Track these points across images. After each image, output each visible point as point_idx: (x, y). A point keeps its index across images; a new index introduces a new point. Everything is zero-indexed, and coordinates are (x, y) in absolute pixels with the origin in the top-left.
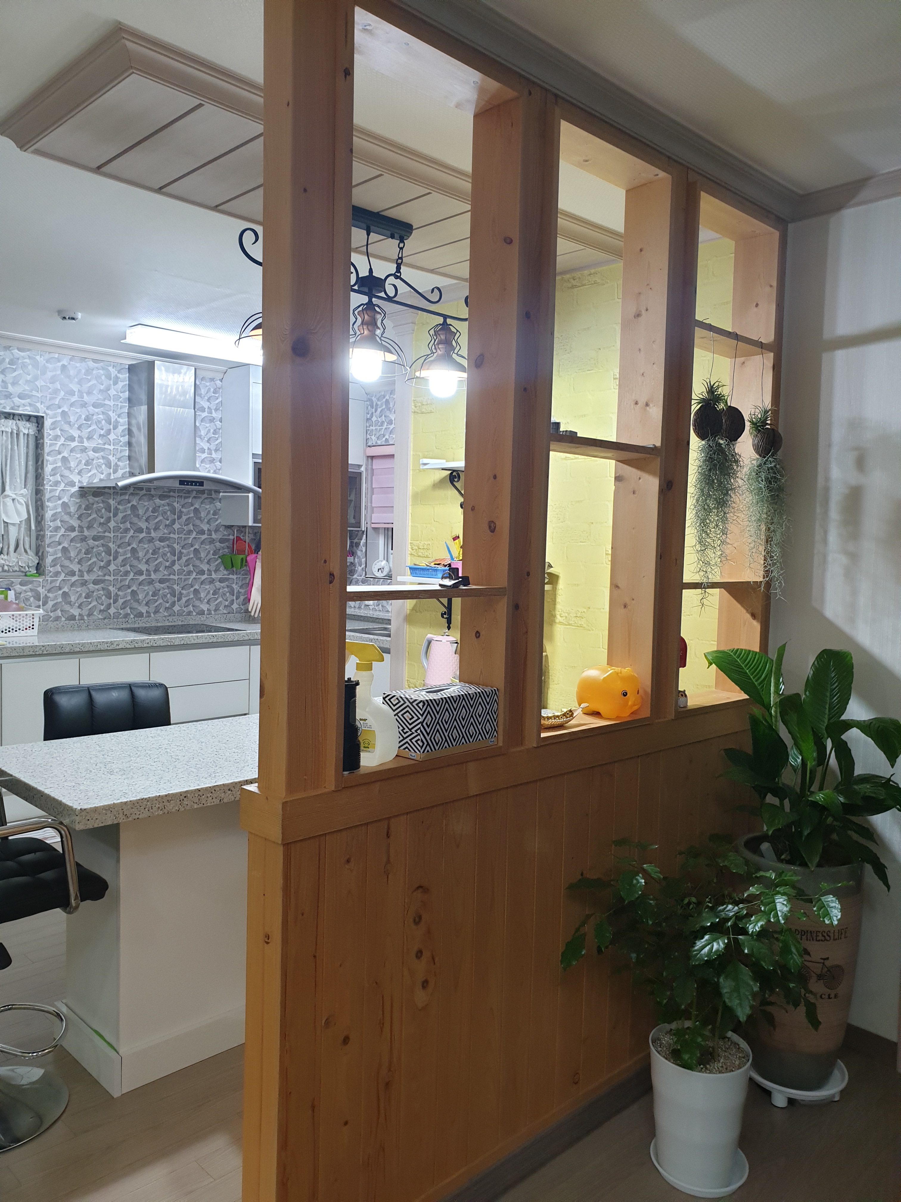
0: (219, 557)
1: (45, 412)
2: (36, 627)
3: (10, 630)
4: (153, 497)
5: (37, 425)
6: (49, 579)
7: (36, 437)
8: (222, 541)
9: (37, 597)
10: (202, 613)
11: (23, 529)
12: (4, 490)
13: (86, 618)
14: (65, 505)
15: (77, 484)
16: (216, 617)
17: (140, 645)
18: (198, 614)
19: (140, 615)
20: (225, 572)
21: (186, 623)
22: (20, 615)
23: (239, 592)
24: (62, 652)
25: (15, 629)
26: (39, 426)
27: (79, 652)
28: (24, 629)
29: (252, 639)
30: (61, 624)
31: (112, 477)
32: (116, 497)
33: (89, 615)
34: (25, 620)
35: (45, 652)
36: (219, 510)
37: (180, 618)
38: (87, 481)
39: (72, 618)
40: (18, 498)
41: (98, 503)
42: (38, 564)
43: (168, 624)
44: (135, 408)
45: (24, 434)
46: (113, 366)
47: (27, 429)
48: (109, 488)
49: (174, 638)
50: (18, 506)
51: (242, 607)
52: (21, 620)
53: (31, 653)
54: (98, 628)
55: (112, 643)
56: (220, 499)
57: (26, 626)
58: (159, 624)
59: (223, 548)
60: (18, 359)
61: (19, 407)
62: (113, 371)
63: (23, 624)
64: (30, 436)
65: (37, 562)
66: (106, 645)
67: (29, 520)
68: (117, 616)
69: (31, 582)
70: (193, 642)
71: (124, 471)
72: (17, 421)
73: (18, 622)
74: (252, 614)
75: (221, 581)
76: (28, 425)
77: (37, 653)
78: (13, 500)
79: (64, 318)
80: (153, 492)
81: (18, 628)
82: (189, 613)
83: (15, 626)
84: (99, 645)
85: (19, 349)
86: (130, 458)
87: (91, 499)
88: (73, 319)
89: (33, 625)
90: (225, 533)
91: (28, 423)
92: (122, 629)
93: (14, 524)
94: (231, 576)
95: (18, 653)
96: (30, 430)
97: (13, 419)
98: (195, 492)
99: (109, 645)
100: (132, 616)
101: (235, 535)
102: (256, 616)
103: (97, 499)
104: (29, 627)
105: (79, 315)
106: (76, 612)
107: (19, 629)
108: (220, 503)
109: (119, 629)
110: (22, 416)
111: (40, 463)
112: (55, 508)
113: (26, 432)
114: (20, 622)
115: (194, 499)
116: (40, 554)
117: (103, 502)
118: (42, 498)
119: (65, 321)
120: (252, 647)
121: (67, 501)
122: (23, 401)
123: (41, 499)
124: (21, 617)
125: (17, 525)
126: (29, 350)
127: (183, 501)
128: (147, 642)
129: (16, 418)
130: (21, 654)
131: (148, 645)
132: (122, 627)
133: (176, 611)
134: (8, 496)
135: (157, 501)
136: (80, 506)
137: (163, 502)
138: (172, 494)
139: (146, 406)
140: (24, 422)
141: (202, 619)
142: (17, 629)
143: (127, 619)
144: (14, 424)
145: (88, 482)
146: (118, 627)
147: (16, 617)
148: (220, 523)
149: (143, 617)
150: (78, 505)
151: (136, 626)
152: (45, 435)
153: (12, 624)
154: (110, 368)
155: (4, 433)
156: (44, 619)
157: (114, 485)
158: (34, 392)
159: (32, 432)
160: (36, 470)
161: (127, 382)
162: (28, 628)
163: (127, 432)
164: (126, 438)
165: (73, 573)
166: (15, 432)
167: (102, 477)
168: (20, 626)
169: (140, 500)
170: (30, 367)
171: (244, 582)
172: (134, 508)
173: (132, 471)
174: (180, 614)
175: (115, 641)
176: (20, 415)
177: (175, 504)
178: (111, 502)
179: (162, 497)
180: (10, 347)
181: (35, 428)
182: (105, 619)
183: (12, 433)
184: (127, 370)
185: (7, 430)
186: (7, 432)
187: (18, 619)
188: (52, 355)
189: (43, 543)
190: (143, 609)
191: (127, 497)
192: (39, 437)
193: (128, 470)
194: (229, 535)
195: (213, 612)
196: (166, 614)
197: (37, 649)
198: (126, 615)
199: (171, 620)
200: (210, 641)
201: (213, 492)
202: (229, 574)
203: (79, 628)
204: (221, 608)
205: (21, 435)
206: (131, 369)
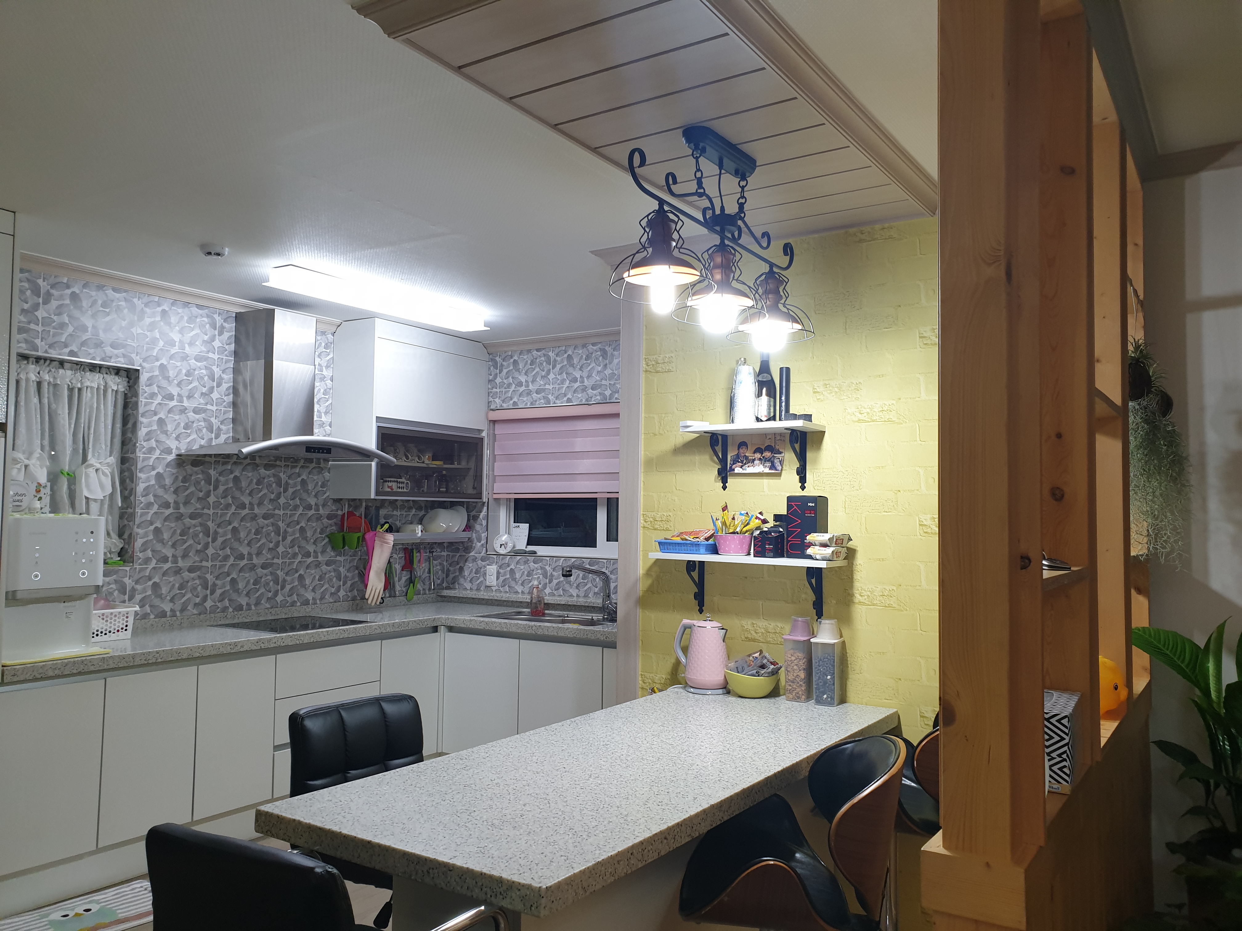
0: (327, 536)
1: (140, 365)
2: (130, 628)
3: (99, 633)
4: (258, 466)
5: (127, 379)
6: (138, 567)
7: (126, 394)
8: (329, 517)
9: (123, 591)
10: (306, 603)
11: (106, 506)
12: (85, 459)
13: (178, 613)
14: (159, 476)
15: (174, 451)
16: (323, 607)
17: (266, 645)
18: (302, 604)
19: (240, 608)
20: (332, 554)
21: (290, 616)
22: (112, 614)
23: (346, 577)
24: (180, 658)
25: (104, 632)
26: (131, 381)
27: (199, 657)
28: (115, 631)
29: (384, 632)
30: (150, 622)
31: (214, 444)
32: (217, 467)
33: (182, 610)
34: (118, 620)
35: (160, 660)
36: (328, 481)
37: (284, 610)
38: (185, 447)
39: (163, 614)
40: (103, 468)
41: (197, 474)
42: (122, 548)
43: (270, 618)
44: (241, 363)
45: (113, 390)
46: (219, 314)
47: (116, 384)
48: (210, 456)
49: (304, 635)
50: (103, 478)
51: (349, 594)
52: (112, 621)
53: (143, 662)
54: (192, 625)
55: (236, 644)
56: (329, 469)
57: (119, 627)
58: (261, 619)
59: (331, 525)
60: (112, 301)
61: (111, 357)
62: (218, 319)
63: (115, 625)
64: (119, 394)
65: (121, 546)
66: (229, 648)
67: (112, 496)
68: (214, 609)
69: (116, 572)
70: (323, 639)
71: (228, 435)
72: (105, 375)
73: (108, 623)
74: (369, 602)
75: (328, 564)
76: (117, 379)
77: (150, 662)
78: (97, 470)
79: (210, 253)
80: (258, 461)
81: (108, 630)
82: (293, 604)
83: (105, 628)
84: (221, 648)
85: (115, 290)
86: (234, 420)
87: (189, 468)
88: (218, 254)
89: (127, 626)
90: (334, 508)
91: (117, 378)
92: (220, 625)
93: (95, 500)
94: (338, 558)
96: (120, 386)
97: (99, 372)
98: (302, 461)
99: (232, 647)
100: (231, 610)
101: (346, 510)
102: (373, 604)
103: (196, 469)
104: (122, 629)
105: (227, 251)
106: (167, 607)
107: (110, 632)
108: (329, 473)
109: (217, 626)
110: (111, 369)
111: (130, 425)
112: (148, 479)
113: (115, 388)
114: (111, 623)
115: (301, 469)
116: (126, 536)
117: (203, 472)
118: (133, 468)
119: (209, 257)
120: (383, 641)
121: (162, 471)
122: (116, 352)
123: (129, 470)
124: (113, 616)
125: (99, 502)
126: (126, 291)
127: (289, 471)
128: (274, 641)
129: (104, 370)
131: (275, 645)
132: (220, 623)
133: (279, 602)
134: (92, 466)
135: (262, 471)
136: (177, 478)
137: (268, 472)
138: (278, 463)
139: (263, 361)
140: (113, 377)
141: (308, 610)
142: (107, 632)
143: (226, 614)
144: (101, 379)
145: (187, 449)
146: (215, 624)
147: (107, 617)
148: (328, 496)
149: (242, 610)
150: (174, 476)
151: (236, 621)
152: (141, 391)
153: (101, 626)
154: (216, 316)
155: (89, 389)
156: (140, 617)
157: (237, 453)
158: (128, 340)
159: (122, 389)
160: (124, 433)
161: (234, 333)
163: (231, 391)
164: (231, 398)
165: (165, 559)
166: (102, 387)
167: (203, 442)
168: (111, 627)
169: (243, 470)
170: (126, 311)
171: (351, 564)
172: (236, 479)
173: (238, 437)
174: (283, 605)
175: (239, 642)
176: (108, 368)
177: (281, 475)
178: (212, 472)
179: (267, 467)
180: (104, 286)
181: (126, 384)
182: (200, 614)
183: (98, 389)
184: (234, 319)
185: (93, 385)
186: (92, 388)
187: (108, 619)
188: (151, 298)
189: (131, 523)
190: (243, 601)
191: (229, 467)
192: (129, 395)
193: (231, 435)
194: (337, 510)
195: (318, 602)
196: (268, 606)
197: (150, 657)
198: (225, 609)
199: (273, 612)
200: (341, 637)
201: (322, 461)
202: (336, 556)
203: (172, 628)
204: (326, 597)
205: (110, 391)
206: (238, 317)
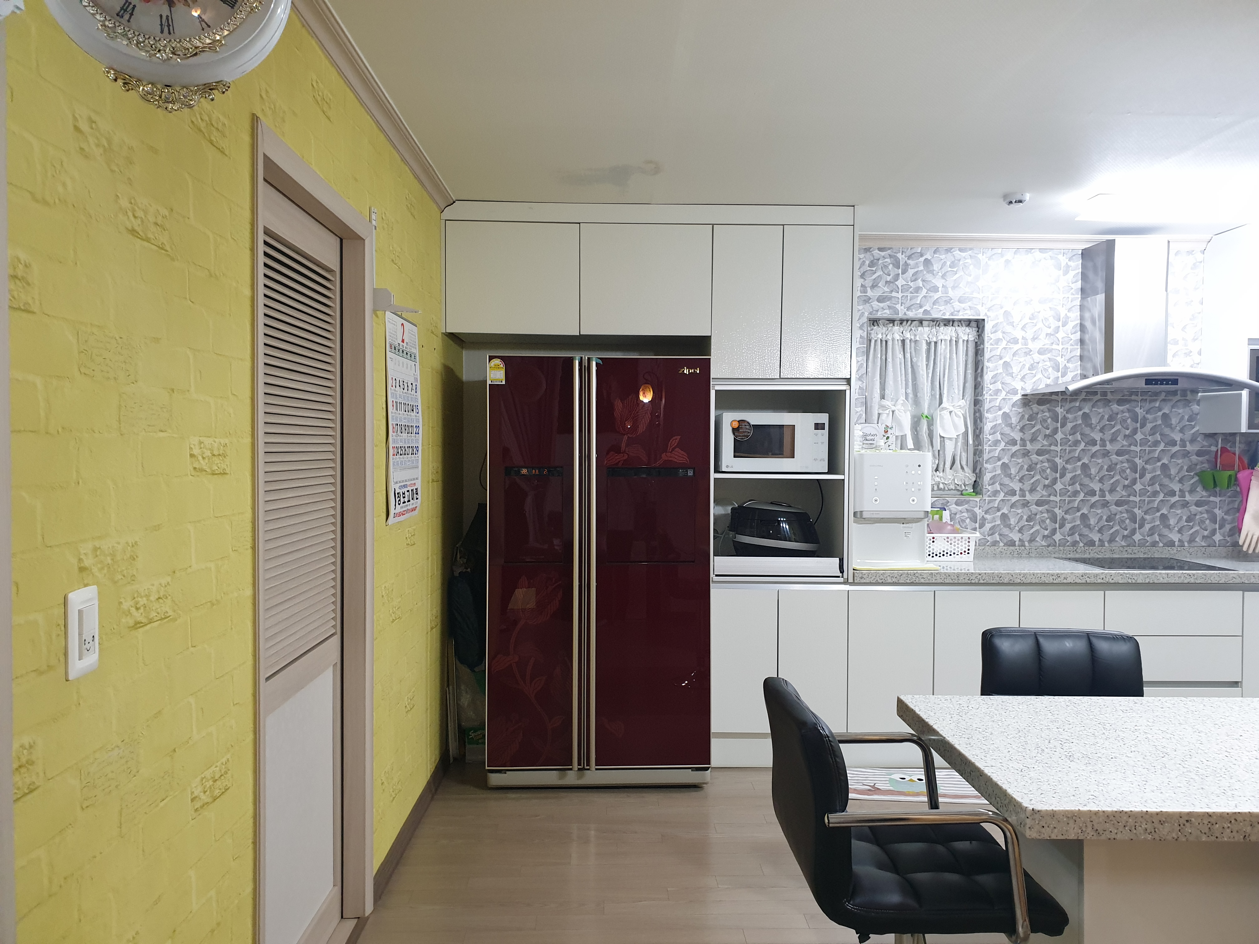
0: (1196, 474)
1: (986, 315)
2: (972, 552)
3: (945, 553)
4: (1110, 401)
5: (977, 329)
6: (987, 498)
7: (976, 342)
8: (1199, 454)
9: (974, 519)
10: (1171, 544)
11: (959, 444)
12: (941, 403)
13: (1027, 544)
14: (1006, 416)
15: (1019, 392)
16: (1191, 550)
17: (1093, 580)
18: (1165, 545)
19: (1091, 543)
20: (1204, 493)
21: (1149, 556)
22: (955, 538)
23: (1223, 519)
24: (1001, 582)
25: (949, 553)
26: (980, 331)
27: (1020, 583)
28: (959, 553)
29: (1246, 582)
30: (999, 549)
31: (1060, 382)
32: (1064, 404)
33: (1031, 541)
34: (960, 544)
35: (982, 582)
36: (1197, 414)
37: (1142, 550)
38: (1031, 388)
39: (1012, 543)
40: (955, 410)
41: (1044, 412)
42: (975, 482)
43: (1126, 556)
44: (1089, 298)
45: (964, 340)
46: (1064, 253)
47: (967, 334)
48: (1056, 393)
49: (1136, 575)
50: (956, 419)
51: (1228, 539)
52: (956, 544)
53: (966, 581)
54: (1041, 556)
55: (1058, 576)
56: (1199, 401)
57: (962, 550)
58: (1116, 556)
59: (1202, 463)
60: (959, 260)
61: (959, 311)
62: (1063, 260)
63: (958, 547)
64: (970, 342)
65: (974, 479)
66: (1051, 578)
67: (966, 433)
68: (1063, 543)
69: (968, 502)
70: (1161, 581)
71: (1075, 373)
72: (957, 328)
73: (952, 545)
74: (1245, 549)
75: (1198, 504)
76: (968, 330)
77: (973, 582)
78: (951, 412)
79: (1011, 202)
80: (1109, 397)
81: (953, 551)
82: (1154, 544)
83: (950, 549)
84: (1043, 577)
85: (961, 250)
86: (1081, 358)
87: (1035, 407)
88: (1020, 201)
89: (969, 550)
90: (1205, 443)
91: (967, 328)
92: (1069, 559)
93: (950, 439)
94: (1212, 499)
95: (952, 580)
96: (970, 336)
97: (952, 326)
98: (1163, 394)
99: (1055, 578)
100: (1081, 544)
101: (1220, 446)
102: (1250, 551)
103: (1042, 408)
104: (965, 552)
105: (1027, 197)
106: (1016, 537)
107: (954, 554)
108: (1199, 405)
109: (1066, 559)
110: (962, 322)
111: (979, 370)
112: (995, 419)
113: (966, 338)
114: (955, 545)
115: (1163, 402)
116: (978, 471)
117: (1049, 410)
118: (981, 409)
119: (1012, 205)
120: (1246, 593)
121: (1008, 411)
122: (963, 305)
123: (979, 411)
124: (956, 540)
125: (955, 439)
126: (971, 249)
127: (1147, 406)
128: (1102, 577)
129: (956, 324)
130: (956, 582)
131: (1102, 581)
132: (1069, 556)
133: (1137, 542)
134: (946, 409)
135: (1115, 407)
136: (1023, 416)
137: (1121, 408)
138: (1133, 397)
139: (1104, 295)
140: (964, 328)
141: (1172, 552)
142: (952, 553)
143: (1075, 548)
144: (954, 331)
145: (1032, 388)
146: (1064, 556)
147: (951, 540)
148: (1198, 430)
149: (1095, 546)
150: (1021, 415)
151: (1087, 556)
152: (986, 339)
153: (947, 547)
154: (1060, 257)
155: (943, 341)
156: (981, 543)
157: (1064, 390)
158: (974, 294)
159: (971, 338)
160: (976, 378)
161: (1080, 270)
162: (963, 553)
163: (1078, 328)
164: (1078, 335)
165: (1013, 493)
166: (954, 339)
167: (1049, 382)
168: (955, 549)
169: (1093, 406)
170: (971, 267)
171: (1231, 506)
172: (1086, 416)
173: (1085, 373)
174: (1143, 543)
175: (1062, 574)
176: (960, 321)
177: (1138, 410)
178: (1059, 410)
179: (1120, 402)
180: (952, 249)
181: (975, 333)
182: (1048, 546)
183: (950, 341)
184: (1081, 255)
185: (946, 338)
186: (945, 340)
187: (952, 542)
188: (995, 251)
189: (981, 459)
190: (1096, 537)
191: (1077, 404)
192: (979, 343)
193: (1079, 372)
194: (1210, 446)
195: (1186, 544)
196: (1123, 543)
197: (973, 577)
198: (1075, 543)
199: (1130, 551)
200: (1186, 581)
201: (1189, 393)
202: (1210, 496)
203: (1020, 556)
204: (1197, 540)
205: (961, 341)
206: (1086, 254)
